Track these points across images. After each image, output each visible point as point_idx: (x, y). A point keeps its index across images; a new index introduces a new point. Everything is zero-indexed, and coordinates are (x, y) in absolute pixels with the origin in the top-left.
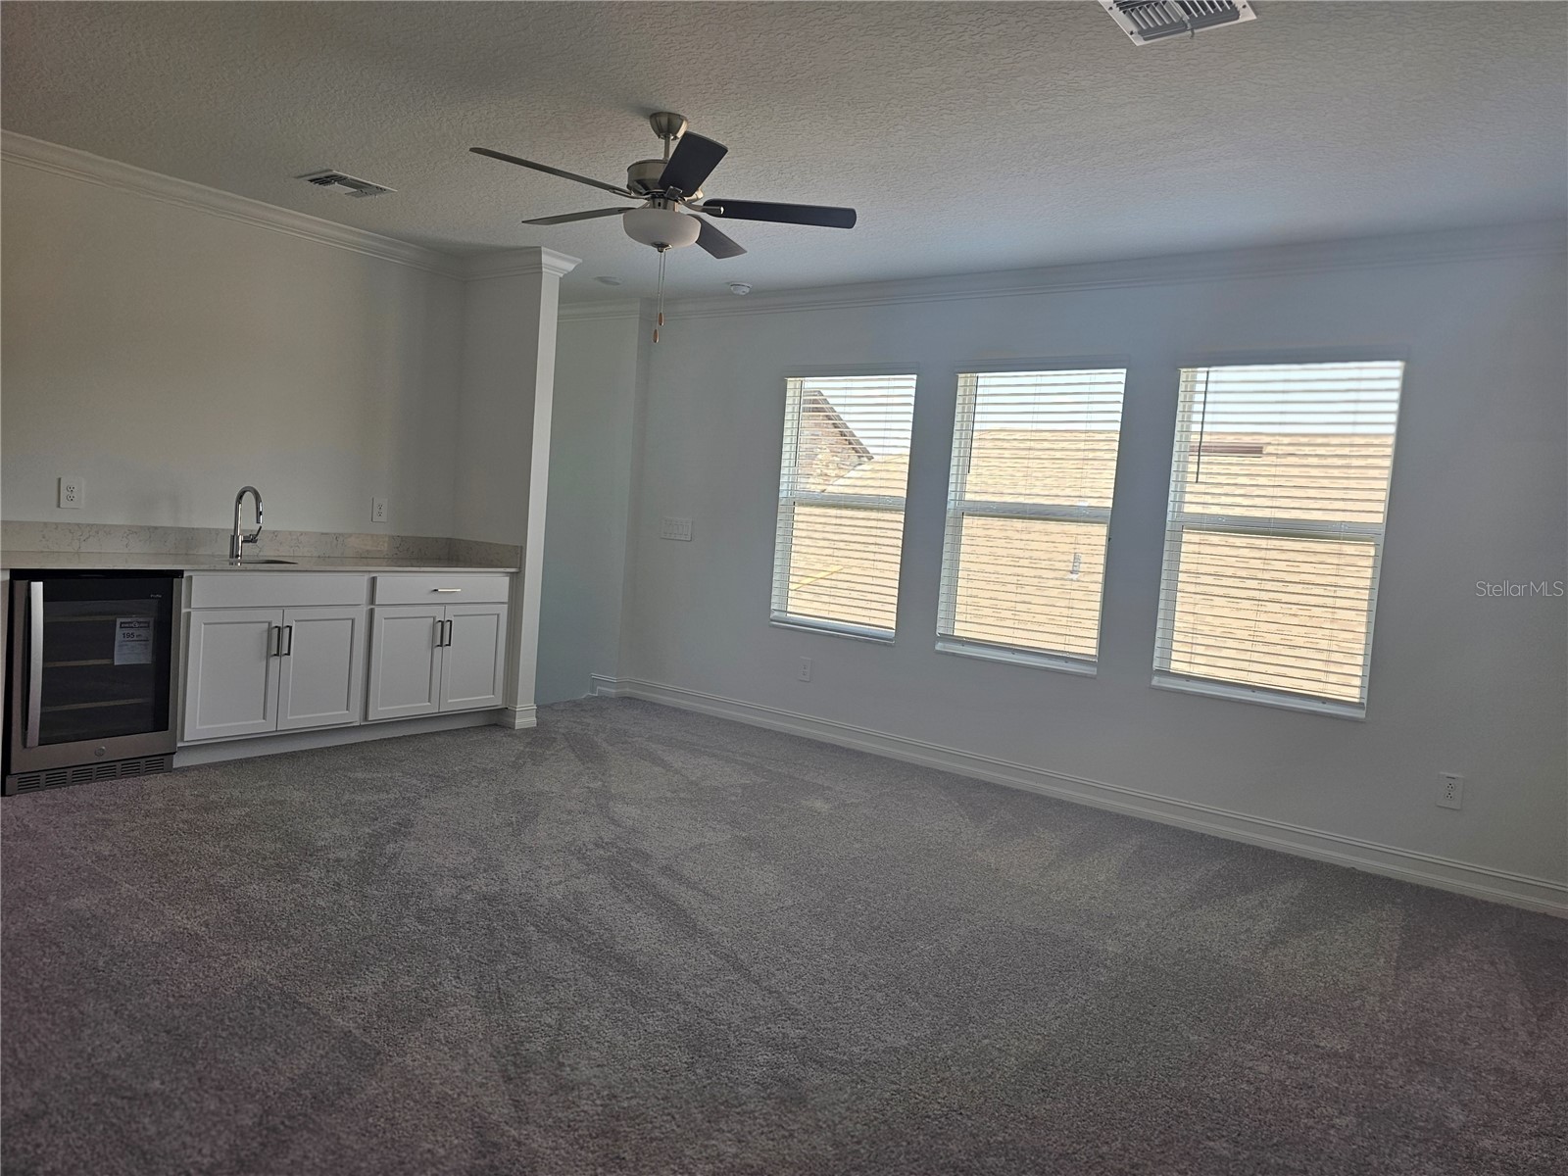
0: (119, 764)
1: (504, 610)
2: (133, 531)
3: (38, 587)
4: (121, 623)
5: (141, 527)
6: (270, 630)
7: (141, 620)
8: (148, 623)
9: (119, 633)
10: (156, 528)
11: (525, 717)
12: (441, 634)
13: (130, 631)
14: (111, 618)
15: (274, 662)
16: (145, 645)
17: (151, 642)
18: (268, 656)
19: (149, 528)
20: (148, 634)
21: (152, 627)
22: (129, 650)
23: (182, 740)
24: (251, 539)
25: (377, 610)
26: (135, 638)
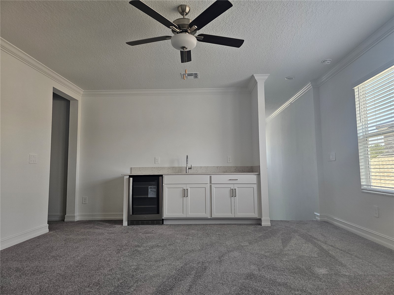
0: (150, 221)
1: (255, 186)
2: (169, 168)
3: (131, 179)
4: (150, 187)
5: (171, 167)
6: (183, 190)
7: (154, 187)
8: (155, 187)
9: (149, 190)
10: (174, 167)
11: (266, 223)
12: (233, 193)
13: (152, 189)
14: (147, 186)
15: (185, 198)
16: (155, 193)
17: (156, 192)
18: (183, 197)
19: (172, 167)
20: (155, 190)
21: (156, 189)
22: (151, 194)
23: (163, 217)
24: (190, 168)
25: (212, 185)
26: (153, 191)
